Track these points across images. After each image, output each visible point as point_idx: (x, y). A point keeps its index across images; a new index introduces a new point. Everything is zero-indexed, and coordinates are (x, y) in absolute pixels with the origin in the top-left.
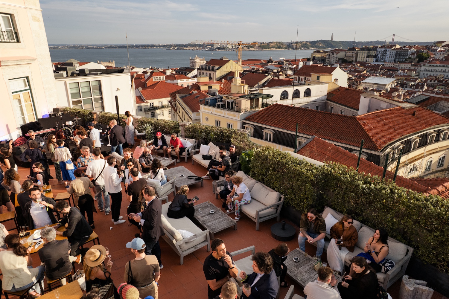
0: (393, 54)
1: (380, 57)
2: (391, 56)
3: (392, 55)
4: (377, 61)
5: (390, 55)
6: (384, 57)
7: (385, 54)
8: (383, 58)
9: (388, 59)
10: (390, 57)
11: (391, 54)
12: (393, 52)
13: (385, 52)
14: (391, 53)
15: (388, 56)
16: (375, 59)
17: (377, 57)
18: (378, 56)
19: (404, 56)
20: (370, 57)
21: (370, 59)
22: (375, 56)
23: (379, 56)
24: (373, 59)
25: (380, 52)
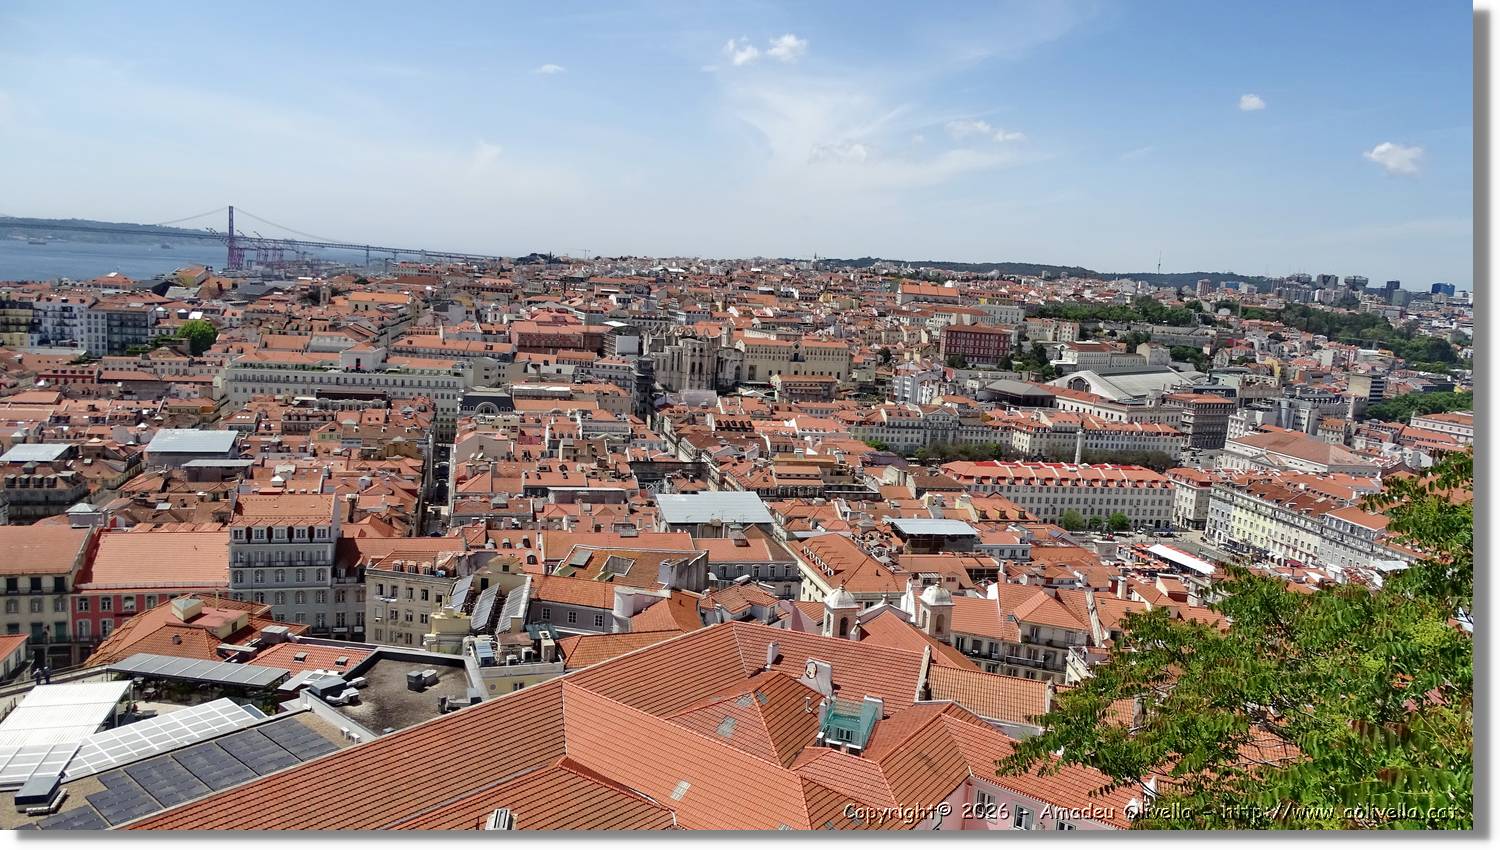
0: (100, 319)
1: (50, 329)
2: (93, 328)
3: (96, 323)
4: (43, 342)
5: (89, 323)
6: (67, 329)
7: (67, 321)
8: (62, 331)
9: (85, 336)
10: (90, 331)
11: (93, 319)
12: (96, 317)
13: (66, 314)
14: (89, 316)
15: (85, 328)
16: (37, 337)
17: (42, 328)
18: (44, 325)
19: (135, 326)
20: (13, 328)
21: (16, 335)
22: (33, 327)
23: (48, 324)
24: (27, 336)
25: (49, 314)
